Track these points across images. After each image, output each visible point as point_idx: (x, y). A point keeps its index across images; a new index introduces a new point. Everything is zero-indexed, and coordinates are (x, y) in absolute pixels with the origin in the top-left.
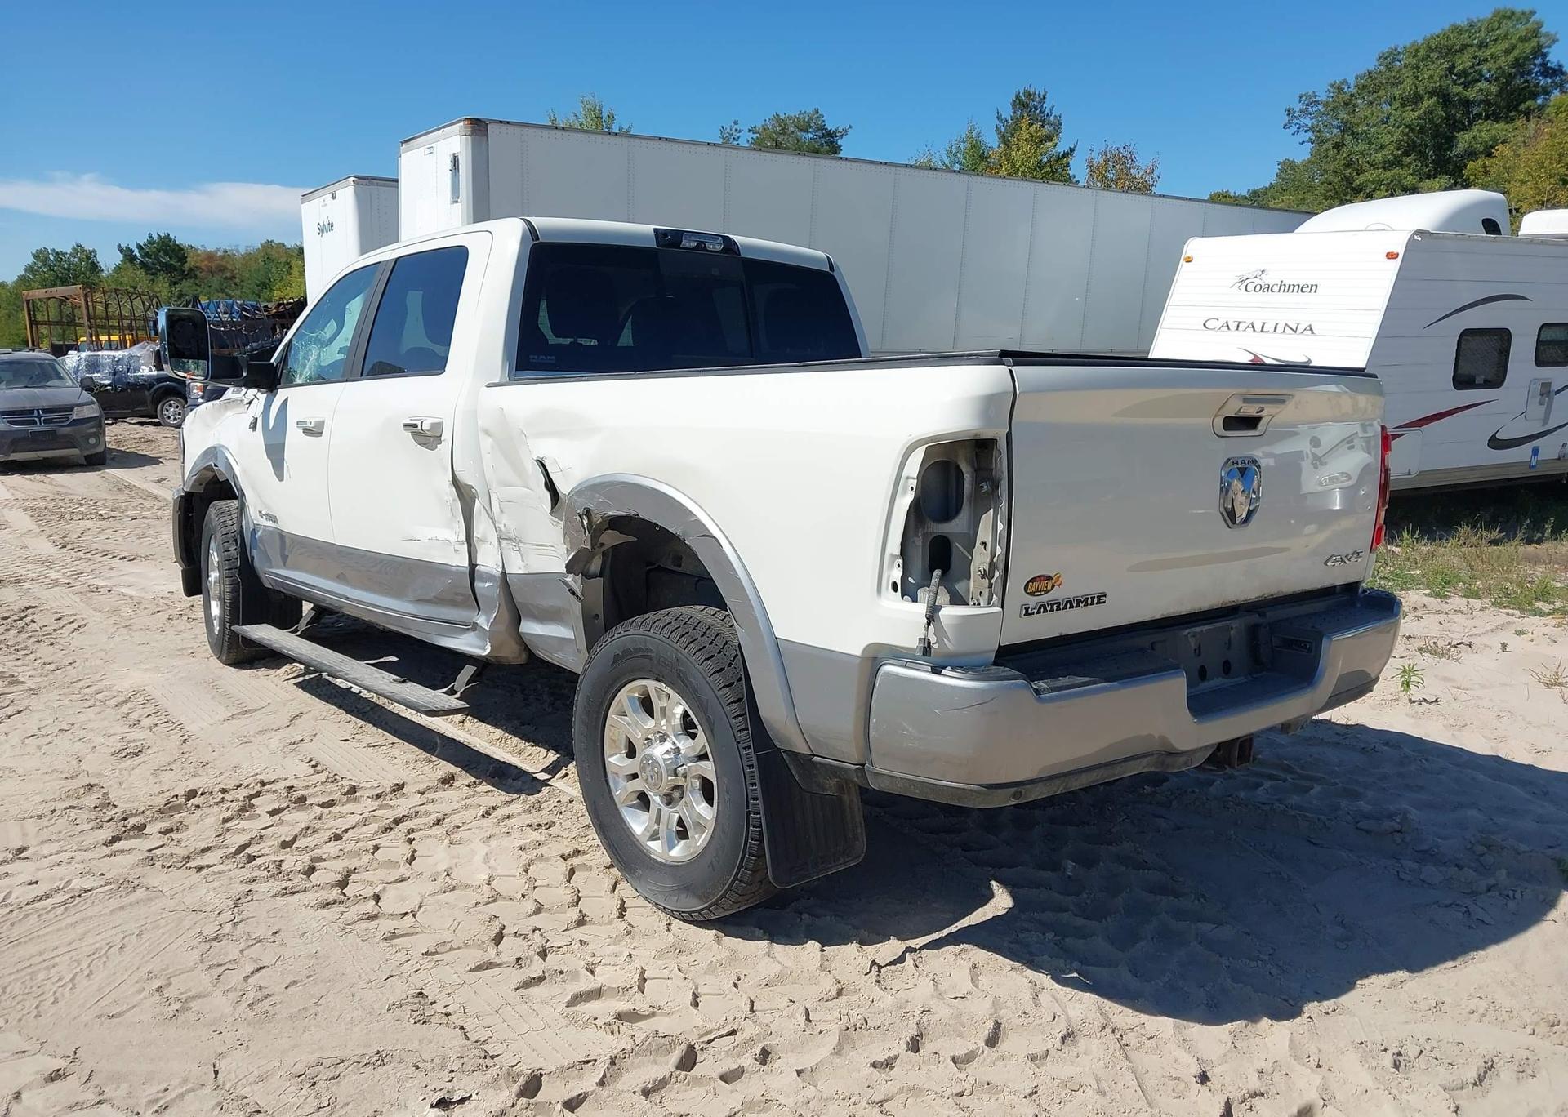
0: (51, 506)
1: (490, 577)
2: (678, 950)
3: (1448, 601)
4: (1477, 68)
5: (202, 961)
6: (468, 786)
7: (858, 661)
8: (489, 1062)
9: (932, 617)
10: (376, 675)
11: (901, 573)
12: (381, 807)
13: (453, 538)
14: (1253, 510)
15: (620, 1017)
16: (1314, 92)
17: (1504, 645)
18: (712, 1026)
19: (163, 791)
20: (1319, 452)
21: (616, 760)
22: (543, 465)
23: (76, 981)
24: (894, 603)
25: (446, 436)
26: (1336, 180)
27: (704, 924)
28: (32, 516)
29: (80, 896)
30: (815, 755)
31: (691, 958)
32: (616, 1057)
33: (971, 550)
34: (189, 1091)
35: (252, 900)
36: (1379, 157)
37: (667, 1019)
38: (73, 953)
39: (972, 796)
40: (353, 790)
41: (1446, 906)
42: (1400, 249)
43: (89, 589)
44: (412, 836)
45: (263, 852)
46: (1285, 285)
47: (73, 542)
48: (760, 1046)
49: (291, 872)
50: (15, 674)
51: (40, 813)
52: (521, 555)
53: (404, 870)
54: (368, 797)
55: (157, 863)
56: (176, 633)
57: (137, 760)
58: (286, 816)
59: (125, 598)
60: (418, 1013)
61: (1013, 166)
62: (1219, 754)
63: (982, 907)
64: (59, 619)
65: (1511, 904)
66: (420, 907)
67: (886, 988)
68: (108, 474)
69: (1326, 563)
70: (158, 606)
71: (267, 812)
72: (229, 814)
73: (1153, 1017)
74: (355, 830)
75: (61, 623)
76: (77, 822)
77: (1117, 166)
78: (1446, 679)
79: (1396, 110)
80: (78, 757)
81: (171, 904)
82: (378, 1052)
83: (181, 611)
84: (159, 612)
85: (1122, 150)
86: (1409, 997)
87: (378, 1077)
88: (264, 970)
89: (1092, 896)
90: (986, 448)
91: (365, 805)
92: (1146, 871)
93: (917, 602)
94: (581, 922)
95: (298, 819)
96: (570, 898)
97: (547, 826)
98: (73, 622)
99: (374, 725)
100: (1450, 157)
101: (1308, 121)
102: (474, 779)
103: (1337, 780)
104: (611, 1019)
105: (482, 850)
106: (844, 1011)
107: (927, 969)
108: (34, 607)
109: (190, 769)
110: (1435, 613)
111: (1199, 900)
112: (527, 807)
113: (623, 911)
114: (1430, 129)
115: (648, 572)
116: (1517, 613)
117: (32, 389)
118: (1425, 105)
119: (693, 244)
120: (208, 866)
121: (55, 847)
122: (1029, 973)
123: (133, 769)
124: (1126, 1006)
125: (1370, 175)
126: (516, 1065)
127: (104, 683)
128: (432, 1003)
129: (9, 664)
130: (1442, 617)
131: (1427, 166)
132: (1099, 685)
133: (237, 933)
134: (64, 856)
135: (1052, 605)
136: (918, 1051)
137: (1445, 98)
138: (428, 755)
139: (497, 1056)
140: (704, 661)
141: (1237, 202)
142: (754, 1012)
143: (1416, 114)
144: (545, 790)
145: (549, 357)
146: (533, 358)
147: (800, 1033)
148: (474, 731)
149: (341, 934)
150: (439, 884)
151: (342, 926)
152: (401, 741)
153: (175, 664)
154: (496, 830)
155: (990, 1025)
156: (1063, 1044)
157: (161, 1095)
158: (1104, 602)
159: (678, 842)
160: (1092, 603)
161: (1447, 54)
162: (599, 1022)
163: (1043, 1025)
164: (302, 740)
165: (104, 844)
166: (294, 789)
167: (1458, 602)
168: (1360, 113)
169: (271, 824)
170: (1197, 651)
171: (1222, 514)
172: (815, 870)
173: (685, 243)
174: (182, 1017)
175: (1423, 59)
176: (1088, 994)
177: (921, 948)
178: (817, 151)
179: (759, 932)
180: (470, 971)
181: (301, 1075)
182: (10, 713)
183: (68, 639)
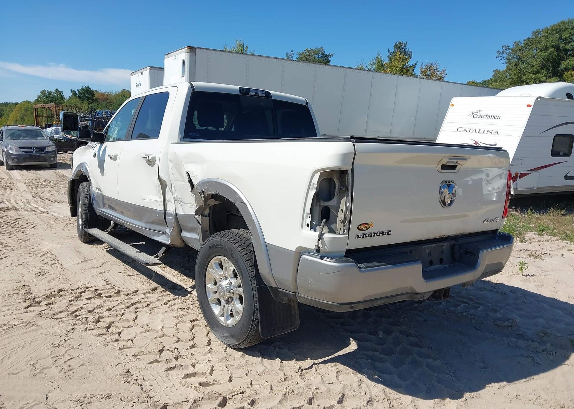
0: (34, 182)
1: (171, 215)
2: (227, 360)
3: (543, 237)
4: (570, 37)
5: (51, 354)
6: (161, 292)
7: (294, 253)
8: (149, 399)
9: (320, 237)
10: (131, 249)
11: (310, 220)
12: (128, 299)
13: (158, 200)
14: (453, 201)
15: (201, 384)
16: (508, 45)
17: (562, 255)
18: (235, 390)
19: (50, 289)
20: (488, 179)
21: (210, 286)
22: (188, 174)
23: (4, 360)
24: (307, 231)
25: (157, 162)
26: (515, 78)
27: (238, 350)
28: (27, 185)
29: (12, 327)
30: (279, 288)
31: (232, 363)
32: (196, 400)
33: (337, 213)
34: (35, 405)
35: (74, 332)
36: (532, 70)
37: (219, 386)
38: (5, 349)
39: (334, 307)
40: (119, 292)
41: (525, 357)
42: (532, 104)
43: (40, 213)
44: (137, 310)
45: (82, 314)
46: (488, 116)
47: (39, 195)
48: (252, 398)
49: (90, 322)
50: (7, 243)
51: (4, 295)
52: (182, 207)
53: (132, 323)
54: (124, 295)
55: (42, 316)
56: (68, 230)
57: (44, 277)
58: (93, 300)
59: (53, 217)
60: (126, 379)
61: (392, 69)
62: (436, 294)
63: (345, 348)
64: (28, 223)
65: (551, 357)
66: (135, 337)
67: (303, 378)
68: (57, 171)
69: (483, 222)
70: (64, 220)
71: (86, 299)
72: (72, 299)
73: (404, 396)
74: (117, 307)
75: (28, 225)
76: (17, 299)
77: (431, 70)
78: (539, 267)
79: (538, 53)
80: (23, 275)
81: (44, 332)
82: (108, 394)
83: (71, 222)
84: (63, 222)
85: (433, 64)
86: (506, 392)
87: (106, 403)
88: (72, 359)
89: (388, 346)
90: (344, 174)
91: (122, 298)
92: (410, 337)
93: (316, 231)
94: (193, 346)
95: (97, 301)
96: (191, 337)
97: (187, 309)
98: (32, 225)
99: (132, 268)
100: (558, 70)
101: (505, 56)
102: (164, 290)
103: (489, 305)
104: (197, 385)
105: (162, 316)
106: (285, 387)
107: (320, 371)
108: (20, 219)
109: (62, 281)
110: (538, 241)
111: (429, 350)
112: (181, 301)
113: (209, 343)
114: (551, 60)
115: (228, 215)
116: (569, 242)
117: (32, 140)
118: (549, 51)
119: (254, 94)
120: (61, 318)
121: (7, 308)
122: (359, 375)
123: (42, 280)
124: (394, 390)
125: (528, 76)
126: (159, 401)
127: (39, 247)
128: (132, 375)
129: (6, 239)
130: (540, 243)
131: (550, 74)
132: (385, 266)
133: (66, 344)
134: (10, 312)
135: (369, 235)
136: (312, 404)
137: (557, 48)
138: (149, 280)
139: (152, 397)
140: (241, 250)
141: (477, 85)
142: (252, 385)
143: (546, 54)
144: (189, 295)
145: (196, 134)
146: (190, 134)
147: (267, 395)
148: (168, 271)
149: (104, 346)
150: (144, 329)
151: (105, 343)
152: (140, 274)
153: (65, 241)
154: (168, 310)
155: (340, 395)
156: (367, 404)
157: (25, 406)
158: (390, 234)
159: (231, 318)
160: (385, 234)
161: (559, 32)
162: (193, 386)
163: (361, 396)
164: (105, 272)
165: (25, 308)
166: (98, 290)
167: (547, 237)
168: (525, 53)
169: (87, 303)
170: (429, 254)
171: (440, 201)
172: (278, 332)
173: (251, 93)
174: (39, 376)
175: (550, 34)
176: (380, 385)
177: (319, 363)
178: (321, 62)
179: (259, 354)
180: (149, 363)
181: (78, 401)
182: (2, 257)
183: (29, 231)
